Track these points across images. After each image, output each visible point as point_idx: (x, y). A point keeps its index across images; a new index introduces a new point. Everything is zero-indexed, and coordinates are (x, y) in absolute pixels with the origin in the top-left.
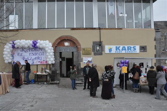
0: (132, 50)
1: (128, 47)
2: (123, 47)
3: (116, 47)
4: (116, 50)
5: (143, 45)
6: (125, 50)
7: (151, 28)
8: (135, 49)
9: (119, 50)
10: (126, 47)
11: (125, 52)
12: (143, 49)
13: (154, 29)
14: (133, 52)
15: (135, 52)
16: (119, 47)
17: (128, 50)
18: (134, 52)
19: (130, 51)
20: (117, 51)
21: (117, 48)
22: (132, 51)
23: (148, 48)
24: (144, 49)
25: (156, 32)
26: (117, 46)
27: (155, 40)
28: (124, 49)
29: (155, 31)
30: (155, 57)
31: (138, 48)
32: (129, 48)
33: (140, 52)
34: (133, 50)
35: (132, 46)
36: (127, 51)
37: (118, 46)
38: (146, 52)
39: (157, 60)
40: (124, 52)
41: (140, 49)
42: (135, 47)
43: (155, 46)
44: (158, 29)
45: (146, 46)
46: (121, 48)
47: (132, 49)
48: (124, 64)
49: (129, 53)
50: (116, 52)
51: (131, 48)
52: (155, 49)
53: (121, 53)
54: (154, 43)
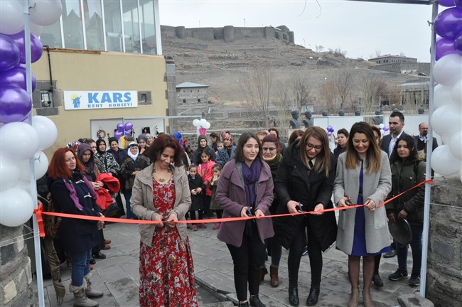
0: (123, 100)
1: (114, 94)
2: (104, 95)
3: (90, 95)
4: (90, 101)
5: (144, 89)
6: (109, 101)
7: (156, 54)
8: (129, 99)
9: (97, 101)
10: (111, 94)
11: (110, 105)
12: (144, 97)
13: (163, 57)
14: (125, 105)
15: (130, 106)
16: (96, 94)
17: (115, 101)
18: (127, 106)
19: (118, 102)
20: (92, 104)
21: (92, 98)
22: (124, 103)
23: (153, 96)
24: (146, 99)
25: (167, 62)
26: (90, 92)
27: (166, 79)
28: (106, 98)
29: (164, 60)
30: (168, 115)
31: (134, 96)
32: (118, 96)
33: (139, 104)
34: (125, 101)
35: (123, 93)
36: (113, 103)
37: (93, 93)
38: (150, 103)
39: (170, 120)
40: (106, 105)
41: (139, 100)
42: (129, 94)
43: (167, 91)
44: (170, 58)
45: (149, 93)
46: (99, 98)
47: (123, 98)
48: (125, 132)
49: (117, 107)
50: (89, 106)
51: (120, 95)
52: (167, 98)
53: (100, 107)
54: (164, 85)
